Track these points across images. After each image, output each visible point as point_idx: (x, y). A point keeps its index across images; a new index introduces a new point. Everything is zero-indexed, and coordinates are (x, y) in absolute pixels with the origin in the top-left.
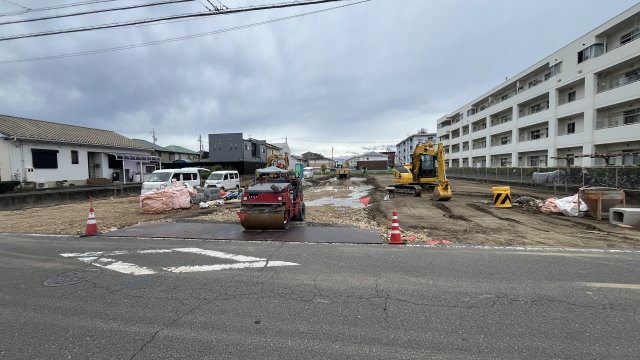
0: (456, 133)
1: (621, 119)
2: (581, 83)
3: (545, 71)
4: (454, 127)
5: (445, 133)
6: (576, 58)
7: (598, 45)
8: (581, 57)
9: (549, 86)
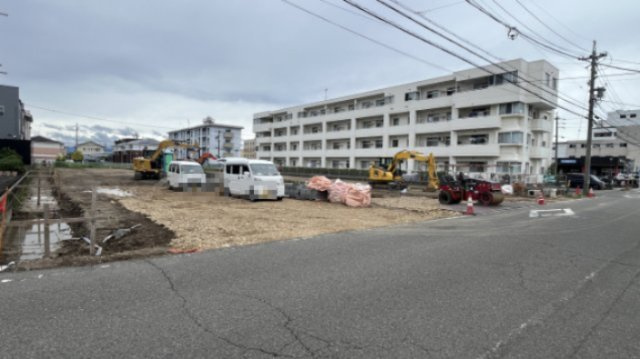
0: (280, 132)
1: (425, 142)
2: (407, 114)
3: (380, 99)
4: (277, 125)
5: (267, 129)
6: (403, 97)
7: (418, 93)
8: (407, 97)
9: (385, 111)
